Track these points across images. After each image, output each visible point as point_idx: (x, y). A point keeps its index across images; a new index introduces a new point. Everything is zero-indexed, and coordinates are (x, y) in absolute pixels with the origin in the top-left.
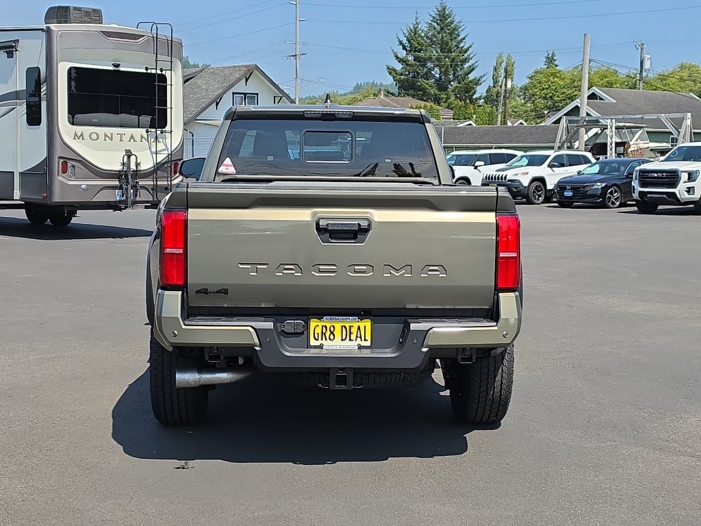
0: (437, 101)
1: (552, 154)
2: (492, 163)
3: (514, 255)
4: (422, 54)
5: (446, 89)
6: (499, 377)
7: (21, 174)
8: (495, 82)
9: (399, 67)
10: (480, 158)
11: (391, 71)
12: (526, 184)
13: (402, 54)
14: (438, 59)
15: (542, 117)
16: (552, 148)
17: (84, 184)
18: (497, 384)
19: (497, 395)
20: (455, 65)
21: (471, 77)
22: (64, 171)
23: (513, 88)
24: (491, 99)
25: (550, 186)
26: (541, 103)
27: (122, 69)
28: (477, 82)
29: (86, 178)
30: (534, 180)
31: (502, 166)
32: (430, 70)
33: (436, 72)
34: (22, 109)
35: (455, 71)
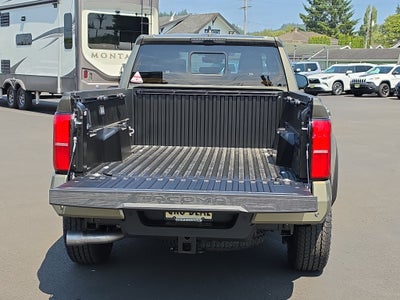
0: (330, 34)
1: (395, 66)
2: (357, 72)
3: (326, 152)
4: (320, 6)
5: (334, 27)
6: (319, 240)
7: (62, 78)
8: (366, 22)
9: (307, 14)
10: (350, 68)
11: (302, 16)
12: (378, 85)
13: (309, 6)
14: (330, 9)
15: (392, 43)
16: (396, 62)
17: (97, 84)
18: (318, 245)
19: (318, 252)
20: (341, 12)
21: (351, 19)
22: (86, 77)
23: (376, 26)
24: (362, 33)
25: (393, 86)
26: (392, 35)
27: (121, 14)
28: (355, 23)
29: (98, 81)
30: (383, 82)
31: (363, 73)
32: (325, 16)
33: (329, 17)
34: (62, 39)
35: (341, 16)
